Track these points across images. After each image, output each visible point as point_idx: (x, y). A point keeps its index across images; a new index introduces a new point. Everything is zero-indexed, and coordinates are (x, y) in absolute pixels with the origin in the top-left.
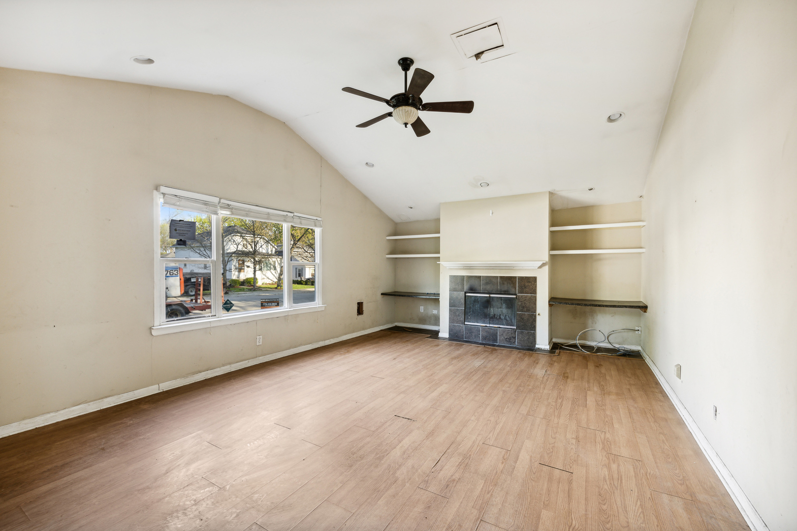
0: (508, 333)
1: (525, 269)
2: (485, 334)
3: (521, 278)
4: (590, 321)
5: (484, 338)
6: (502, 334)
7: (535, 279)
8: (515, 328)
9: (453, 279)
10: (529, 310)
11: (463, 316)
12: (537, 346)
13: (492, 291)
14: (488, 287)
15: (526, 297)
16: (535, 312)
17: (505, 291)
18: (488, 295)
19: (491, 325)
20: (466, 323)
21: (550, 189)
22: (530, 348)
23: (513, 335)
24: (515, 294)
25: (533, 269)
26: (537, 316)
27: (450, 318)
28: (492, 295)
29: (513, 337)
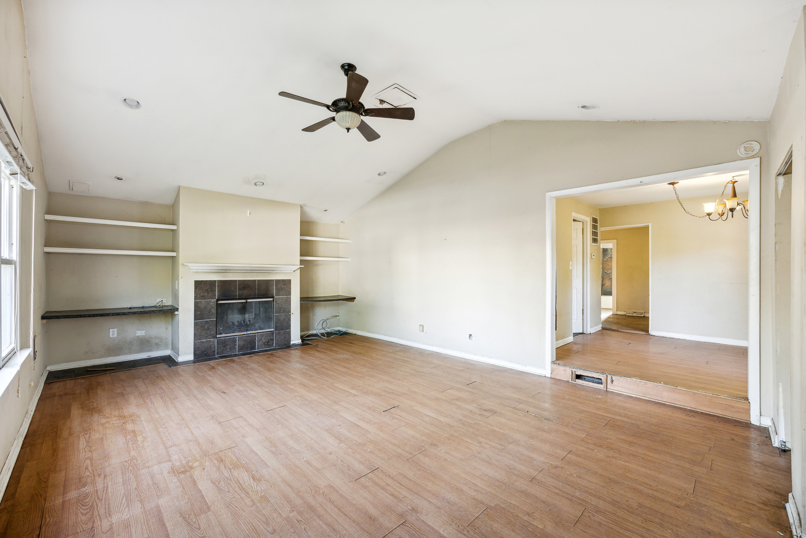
0: (266, 336)
1: (282, 273)
2: (242, 343)
3: (278, 281)
4: (311, 315)
5: (241, 348)
6: (261, 339)
7: (289, 281)
8: (273, 330)
9: (199, 285)
10: (285, 311)
11: (215, 328)
12: (292, 343)
13: (249, 296)
14: (245, 292)
15: (282, 299)
16: (290, 312)
17: (263, 295)
18: (244, 301)
19: (248, 332)
20: (218, 336)
21: (302, 203)
22: (287, 345)
23: (271, 338)
24: (273, 297)
25: (288, 273)
26: (291, 316)
27: (195, 334)
28: (249, 301)
29: (271, 339)
